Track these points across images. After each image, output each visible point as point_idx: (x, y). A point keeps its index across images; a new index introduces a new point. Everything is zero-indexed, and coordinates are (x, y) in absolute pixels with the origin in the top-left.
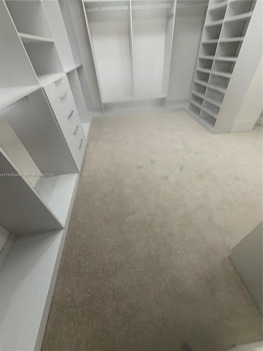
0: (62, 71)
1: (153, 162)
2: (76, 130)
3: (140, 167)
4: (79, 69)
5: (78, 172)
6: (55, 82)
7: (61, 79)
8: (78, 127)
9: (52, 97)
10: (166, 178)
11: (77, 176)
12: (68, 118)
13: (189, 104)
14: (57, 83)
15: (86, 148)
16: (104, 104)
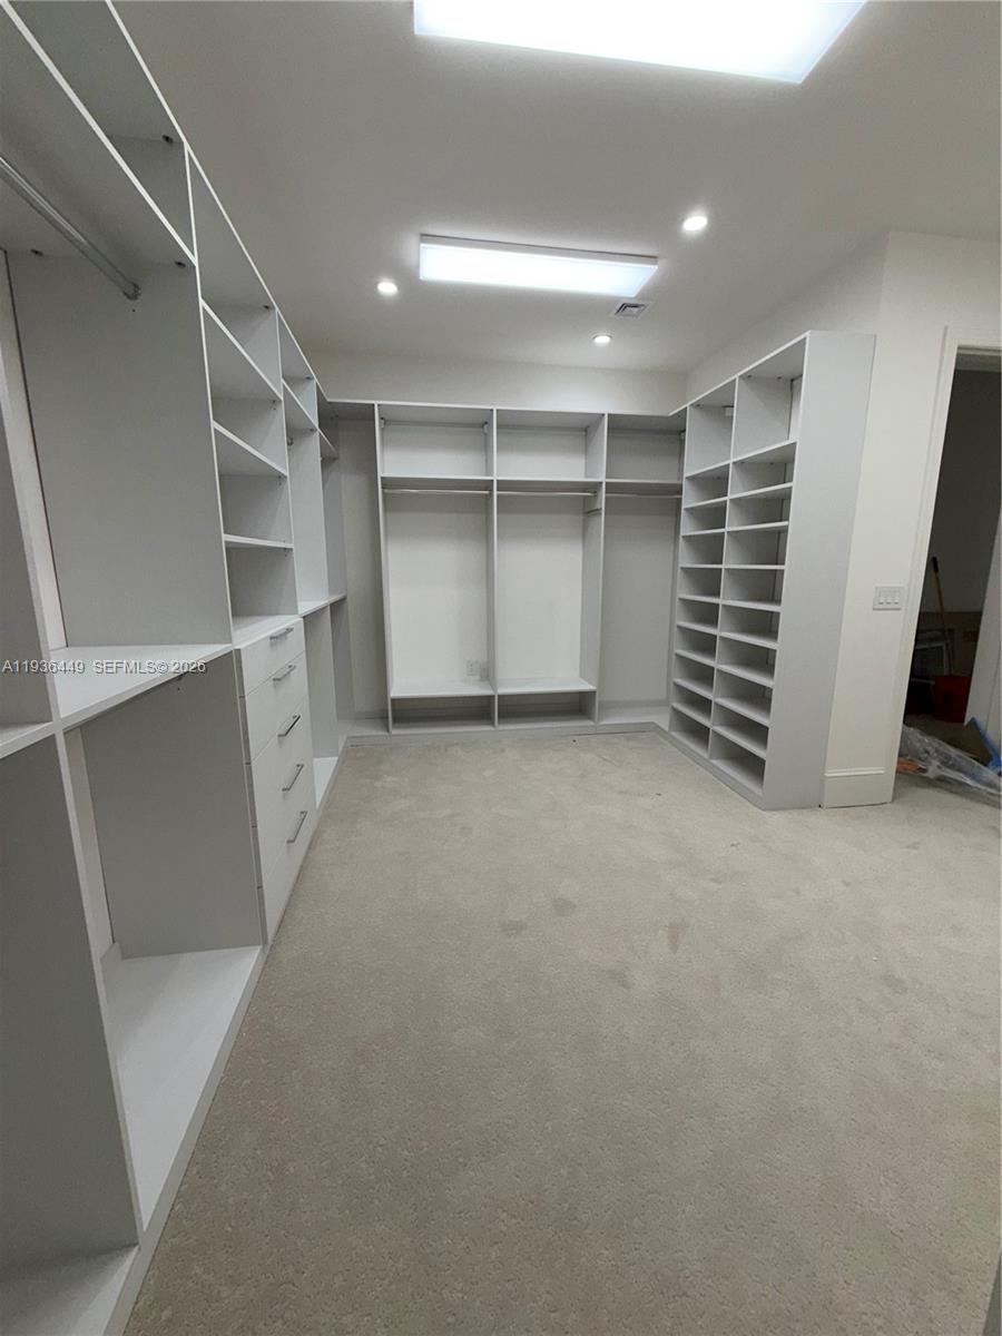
0: (294, 611)
1: (563, 907)
2: (291, 781)
3: (514, 929)
4: (336, 607)
5: (265, 943)
6: (272, 638)
7: (289, 630)
8: (300, 767)
9: (254, 675)
10: (619, 977)
11: (256, 955)
12: (280, 736)
13: (669, 710)
14: (275, 639)
15: (310, 848)
16: (393, 700)
